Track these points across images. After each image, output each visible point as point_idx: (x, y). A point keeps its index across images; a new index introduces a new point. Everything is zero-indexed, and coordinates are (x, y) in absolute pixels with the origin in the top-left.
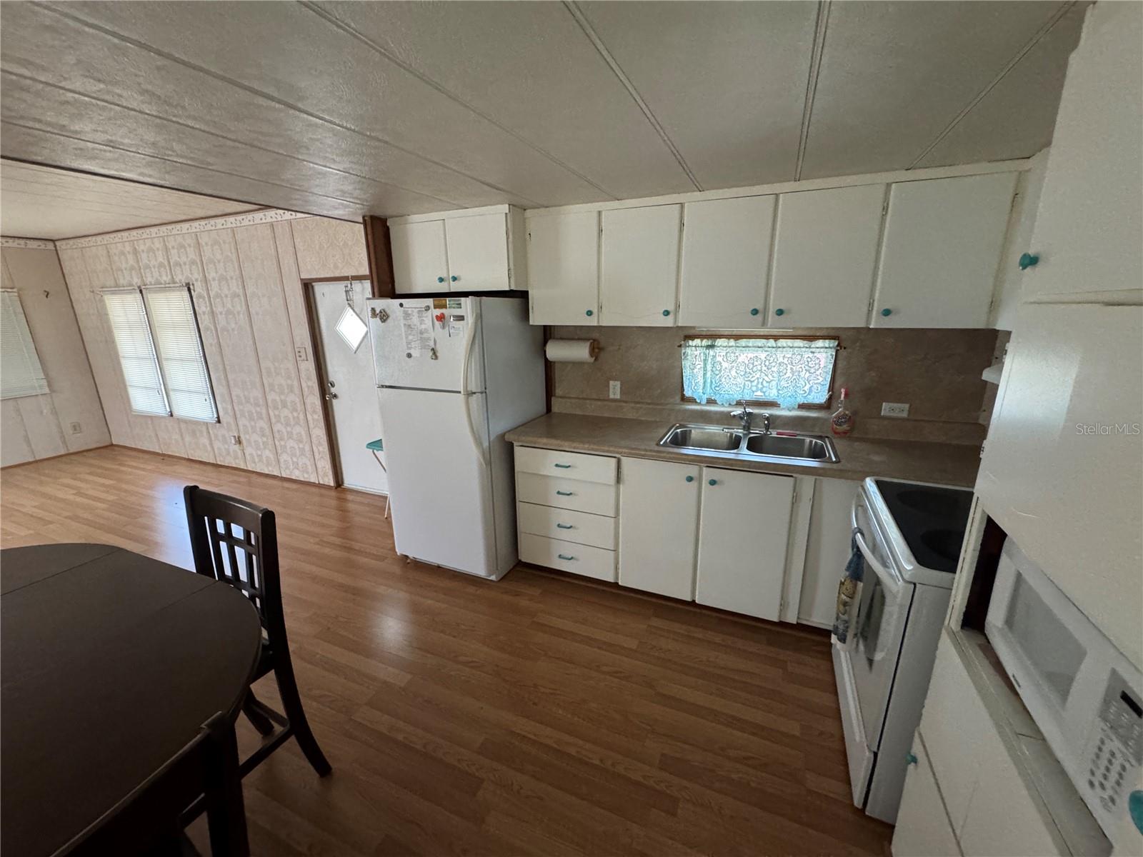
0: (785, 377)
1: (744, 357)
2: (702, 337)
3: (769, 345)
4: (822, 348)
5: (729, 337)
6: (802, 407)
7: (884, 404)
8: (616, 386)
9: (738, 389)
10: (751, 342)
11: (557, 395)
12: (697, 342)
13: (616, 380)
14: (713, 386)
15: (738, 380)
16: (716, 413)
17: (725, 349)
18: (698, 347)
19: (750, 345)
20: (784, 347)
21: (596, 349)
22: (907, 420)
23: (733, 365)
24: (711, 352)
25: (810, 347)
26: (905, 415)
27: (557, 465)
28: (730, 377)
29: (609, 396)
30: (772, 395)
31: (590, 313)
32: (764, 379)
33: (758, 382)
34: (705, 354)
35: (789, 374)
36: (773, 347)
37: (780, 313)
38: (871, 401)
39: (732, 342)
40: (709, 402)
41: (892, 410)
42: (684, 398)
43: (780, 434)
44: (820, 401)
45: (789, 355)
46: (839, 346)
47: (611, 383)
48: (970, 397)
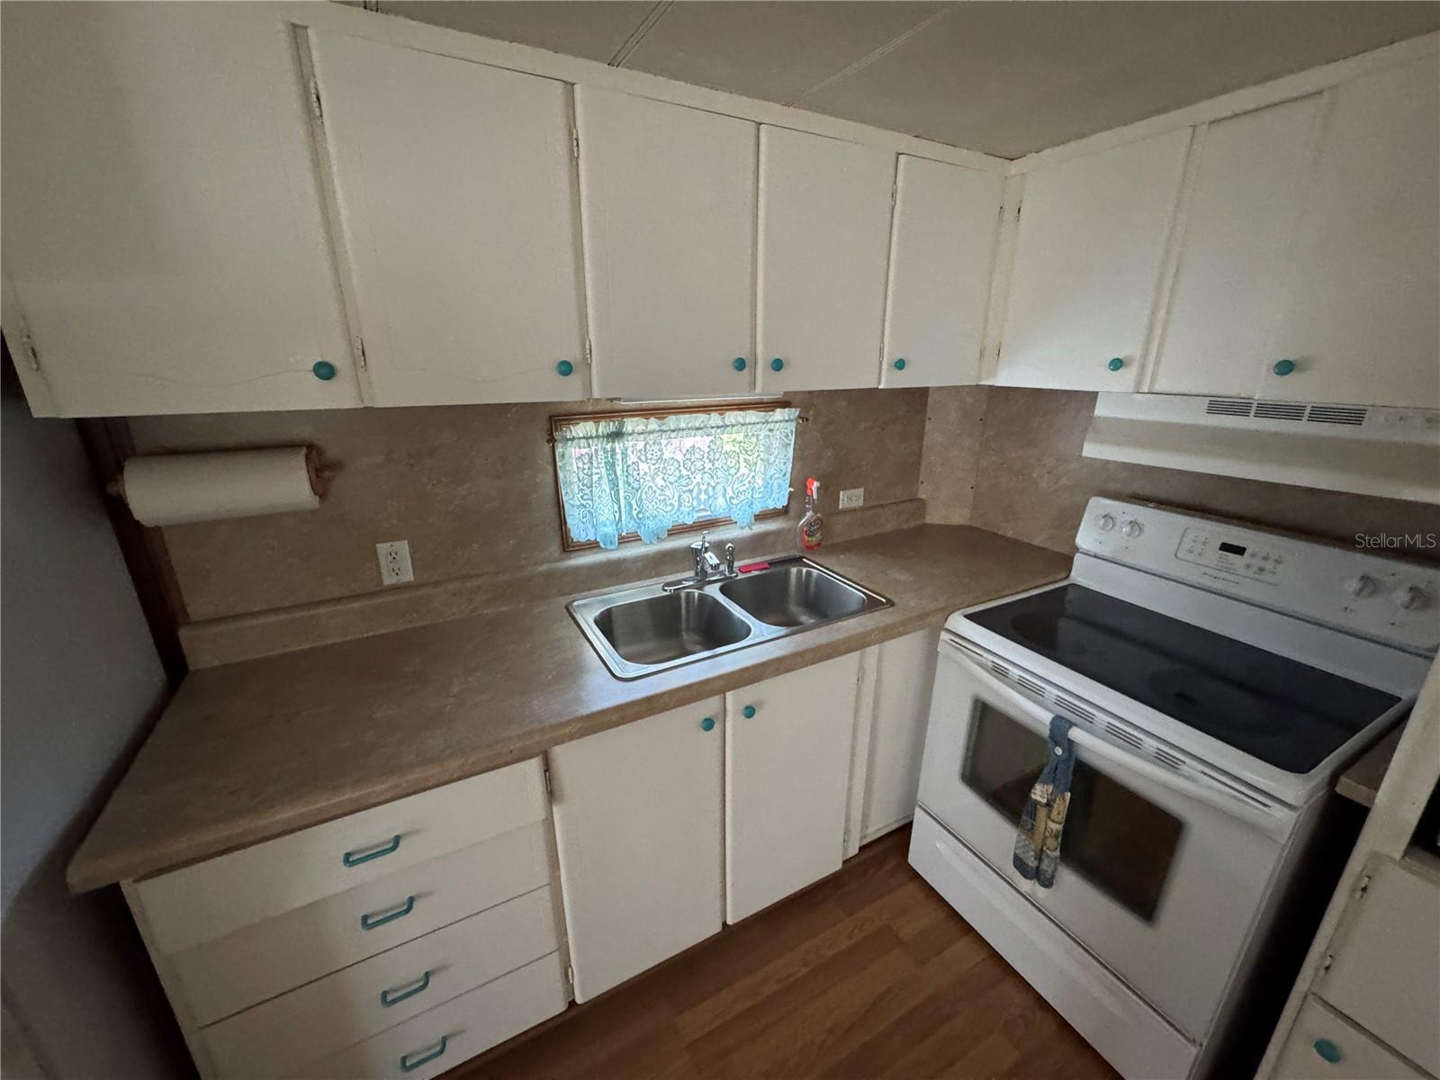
0: (738, 475)
1: (674, 448)
2: (596, 416)
3: (712, 423)
4: (781, 421)
5: (646, 413)
6: (762, 517)
7: (841, 495)
8: (396, 552)
9: (669, 508)
10: (683, 420)
11: (194, 618)
12: (582, 429)
13: (393, 537)
14: (635, 513)
15: (667, 493)
16: (636, 559)
17: (642, 437)
18: (591, 437)
19: (683, 425)
20: (733, 426)
21: (322, 470)
22: (863, 509)
23: (657, 466)
24: (618, 446)
25: (767, 422)
26: (860, 503)
27: (348, 860)
28: (655, 488)
29: (381, 581)
30: (720, 507)
31: (325, 371)
32: (709, 484)
33: (700, 490)
34: (605, 451)
35: (743, 470)
36: (718, 427)
37: (778, 365)
38: (829, 492)
39: (653, 424)
40: (624, 540)
41: (850, 498)
42: (568, 546)
43: (745, 570)
44: (781, 502)
45: (740, 437)
46: (800, 417)
47: (383, 548)
48: (911, 468)
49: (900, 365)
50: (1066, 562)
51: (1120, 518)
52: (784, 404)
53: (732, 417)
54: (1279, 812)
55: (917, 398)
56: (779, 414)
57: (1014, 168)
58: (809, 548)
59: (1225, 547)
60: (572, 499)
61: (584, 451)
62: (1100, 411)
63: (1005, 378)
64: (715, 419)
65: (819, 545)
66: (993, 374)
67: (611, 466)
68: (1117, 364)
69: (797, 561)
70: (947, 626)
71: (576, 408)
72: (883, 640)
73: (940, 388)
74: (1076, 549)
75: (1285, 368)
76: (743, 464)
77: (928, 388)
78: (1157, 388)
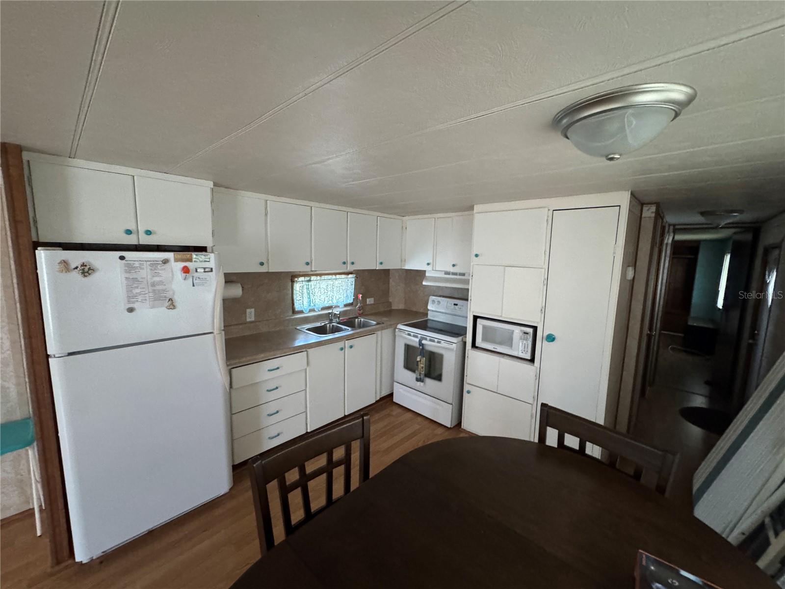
0: (340, 293)
1: (323, 285)
2: (304, 276)
4: (351, 278)
5: (317, 275)
6: (346, 305)
7: (367, 300)
8: (251, 312)
9: (321, 302)
10: (326, 277)
12: (301, 279)
13: (251, 307)
14: (314, 303)
15: (322, 297)
16: (313, 316)
17: (316, 281)
18: (303, 281)
19: (326, 278)
20: (338, 279)
22: (374, 304)
23: (319, 289)
24: (310, 283)
25: (347, 278)
26: (373, 302)
27: (269, 371)
28: (318, 296)
29: (246, 319)
30: (335, 303)
31: (262, 264)
33: (329, 297)
34: (306, 285)
35: (341, 291)
37: (353, 263)
38: (364, 298)
39: (319, 278)
40: (311, 311)
41: (370, 301)
42: (294, 312)
43: (341, 320)
44: (351, 301)
45: (340, 282)
46: (356, 277)
47: (248, 311)
48: (386, 293)
49: (381, 263)
50: (427, 315)
51: (436, 301)
52: (351, 273)
53: (338, 276)
54: (454, 345)
55: (387, 272)
56: (350, 276)
57: (404, 218)
58: (359, 314)
59: (455, 304)
60: (297, 297)
61: (302, 285)
62: (427, 274)
63: (407, 267)
64: (334, 277)
65: (362, 314)
66: (404, 265)
67: (308, 289)
68: (428, 264)
69: (357, 318)
70: (397, 327)
71: (298, 273)
72: (382, 330)
73: (393, 269)
74: (428, 310)
75: (454, 265)
76: (341, 290)
77: (389, 270)
78: (437, 269)
